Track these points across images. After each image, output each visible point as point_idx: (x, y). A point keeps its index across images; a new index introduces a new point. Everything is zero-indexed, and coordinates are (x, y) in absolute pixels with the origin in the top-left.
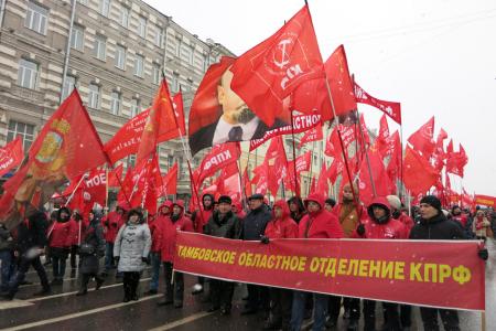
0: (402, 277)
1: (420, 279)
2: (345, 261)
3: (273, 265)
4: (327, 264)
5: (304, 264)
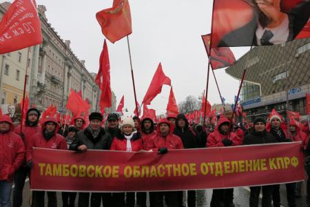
0: (266, 169)
1: (276, 168)
2: (228, 163)
3: (164, 173)
4: (214, 167)
5: (194, 169)
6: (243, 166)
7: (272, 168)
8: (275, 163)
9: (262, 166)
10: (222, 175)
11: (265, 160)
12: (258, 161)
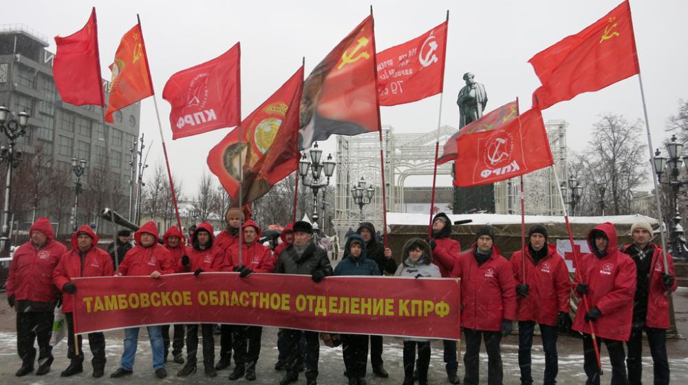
0: (392, 313)
1: (407, 314)
2: (336, 299)
3: (247, 303)
4: (315, 302)
5: (288, 302)
6: (357, 306)
7: (401, 314)
8: (409, 306)
9: (387, 309)
10: (325, 314)
11: (392, 301)
12: (381, 301)
